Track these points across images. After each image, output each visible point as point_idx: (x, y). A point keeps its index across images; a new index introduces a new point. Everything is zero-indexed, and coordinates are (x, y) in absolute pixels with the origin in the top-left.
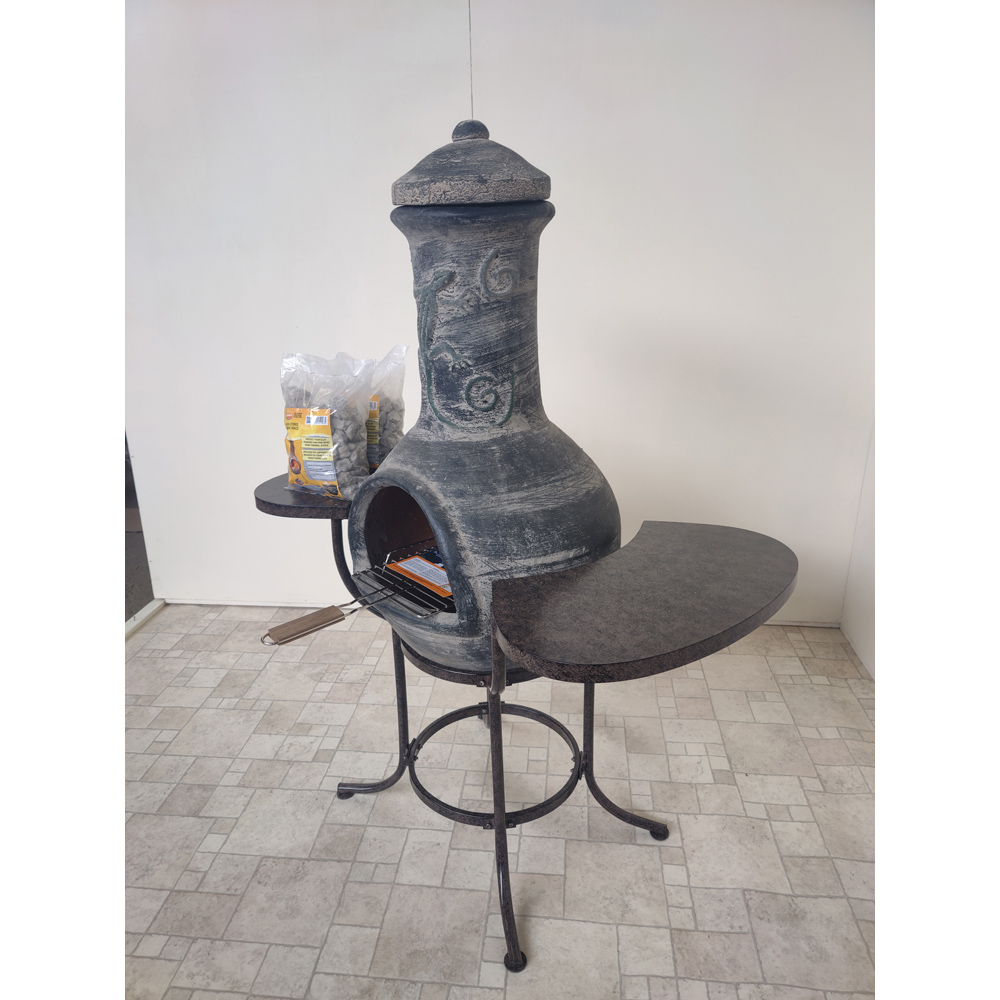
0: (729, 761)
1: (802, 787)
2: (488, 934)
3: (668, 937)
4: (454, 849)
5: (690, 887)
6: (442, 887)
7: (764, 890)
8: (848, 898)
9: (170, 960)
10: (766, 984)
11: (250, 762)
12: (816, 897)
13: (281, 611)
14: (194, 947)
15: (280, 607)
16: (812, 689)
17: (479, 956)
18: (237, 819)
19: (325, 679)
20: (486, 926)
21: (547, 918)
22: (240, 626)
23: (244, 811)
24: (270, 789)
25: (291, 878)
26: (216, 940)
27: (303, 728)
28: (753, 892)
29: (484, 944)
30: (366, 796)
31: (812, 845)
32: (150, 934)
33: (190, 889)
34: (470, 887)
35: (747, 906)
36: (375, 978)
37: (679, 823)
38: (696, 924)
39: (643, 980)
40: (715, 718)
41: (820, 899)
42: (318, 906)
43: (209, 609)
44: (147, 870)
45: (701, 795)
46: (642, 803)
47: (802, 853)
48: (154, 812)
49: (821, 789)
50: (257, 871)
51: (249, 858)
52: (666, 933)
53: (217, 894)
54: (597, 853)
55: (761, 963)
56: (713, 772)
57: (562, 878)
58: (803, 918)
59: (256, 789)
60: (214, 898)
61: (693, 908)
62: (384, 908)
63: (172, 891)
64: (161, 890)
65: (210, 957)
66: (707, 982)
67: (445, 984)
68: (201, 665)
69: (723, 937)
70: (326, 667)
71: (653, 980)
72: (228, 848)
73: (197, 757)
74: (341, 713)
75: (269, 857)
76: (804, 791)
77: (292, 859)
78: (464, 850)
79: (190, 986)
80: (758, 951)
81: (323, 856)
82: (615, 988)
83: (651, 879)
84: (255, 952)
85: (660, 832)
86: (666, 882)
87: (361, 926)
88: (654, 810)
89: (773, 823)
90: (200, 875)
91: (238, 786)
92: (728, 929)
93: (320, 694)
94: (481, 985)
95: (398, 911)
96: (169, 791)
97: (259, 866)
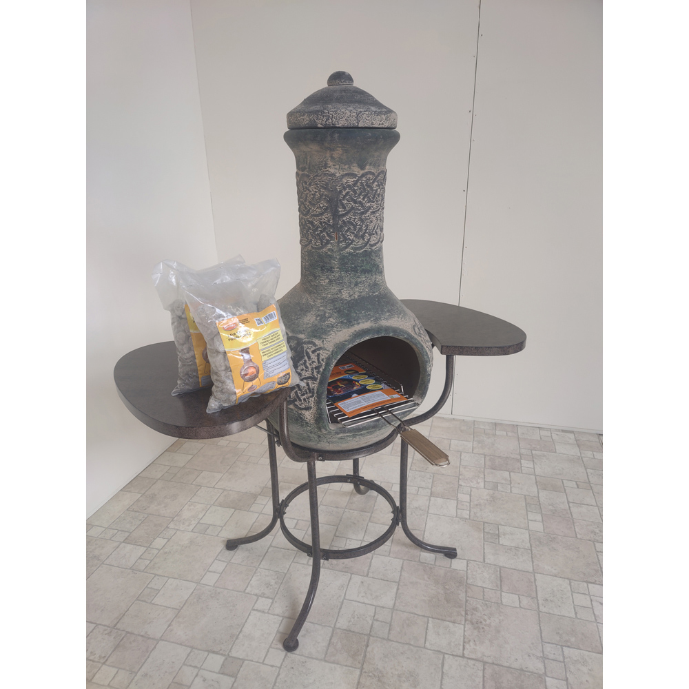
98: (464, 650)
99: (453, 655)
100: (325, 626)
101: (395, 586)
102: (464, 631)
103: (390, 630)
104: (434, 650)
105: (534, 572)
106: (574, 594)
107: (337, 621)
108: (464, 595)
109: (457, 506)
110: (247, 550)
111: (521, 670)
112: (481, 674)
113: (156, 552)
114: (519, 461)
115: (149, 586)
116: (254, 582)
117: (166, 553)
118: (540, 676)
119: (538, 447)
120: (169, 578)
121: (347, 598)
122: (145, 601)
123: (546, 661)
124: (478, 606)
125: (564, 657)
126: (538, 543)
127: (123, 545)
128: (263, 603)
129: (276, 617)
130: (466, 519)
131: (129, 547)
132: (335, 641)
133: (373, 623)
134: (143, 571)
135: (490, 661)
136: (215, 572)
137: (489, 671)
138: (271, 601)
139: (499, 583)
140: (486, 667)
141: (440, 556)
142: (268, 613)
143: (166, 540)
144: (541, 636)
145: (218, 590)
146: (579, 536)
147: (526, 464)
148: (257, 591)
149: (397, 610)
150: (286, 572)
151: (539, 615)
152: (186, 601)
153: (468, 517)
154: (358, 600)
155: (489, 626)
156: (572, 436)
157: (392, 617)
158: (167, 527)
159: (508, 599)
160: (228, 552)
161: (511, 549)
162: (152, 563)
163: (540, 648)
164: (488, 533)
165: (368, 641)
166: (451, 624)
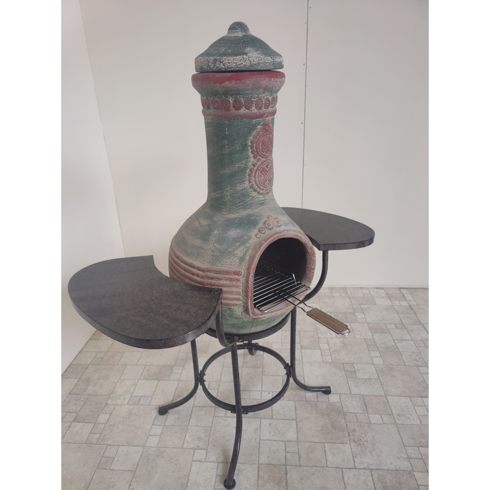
98: (354, 463)
99: (348, 468)
100: (251, 464)
101: (294, 423)
102: (351, 448)
103: (299, 458)
104: (334, 467)
105: (386, 396)
106: (415, 407)
107: (259, 458)
108: (344, 421)
109: (321, 354)
110: (176, 413)
111: (397, 470)
112: (370, 478)
113: (102, 426)
114: (354, 314)
115: (104, 455)
116: (188, 438)
117: (111, 426)
118: (410, 472)
119: (364, 302)
120: (119, 446)
121: (262, 438)
122: (104, 469)
123: (411, 460)
124: (356, 428)
125: (421, 455)
126: (382, 373)
127: (73, 424)
128: (200, 454)
129: (212, 463)
130: (330, 363)
131: (79, 425)
132: (262, 475)
133: (286, 455)
134: (96, 444)
135: (374, 468)
136: (155, 435)
137: (375, 476)
138: (205, 451)
139: (365, 407)
140: (373, 473)
141: (320, 394)
142: (205, 461)
143: (109, 415)
144: (403, 443)
145: (162, 450)
146: (407, 364)
147: (360, 316)
148: (192, 446)
149: (300, 442)
150: (211, 426)
151: (397, 427)
152: (138, 462)
153: (331, 361)
154: (270, 439)
155: (367, 441)
156: (382, 291)
157: (298, 447)
158: (107, 404)
159: (374, 418)
160: (161, 417)
161: (366, 381)
162: (102, 435)
163: (404, 451)
164: (348, 371)
165: (286, 470)
166: (341, 445)
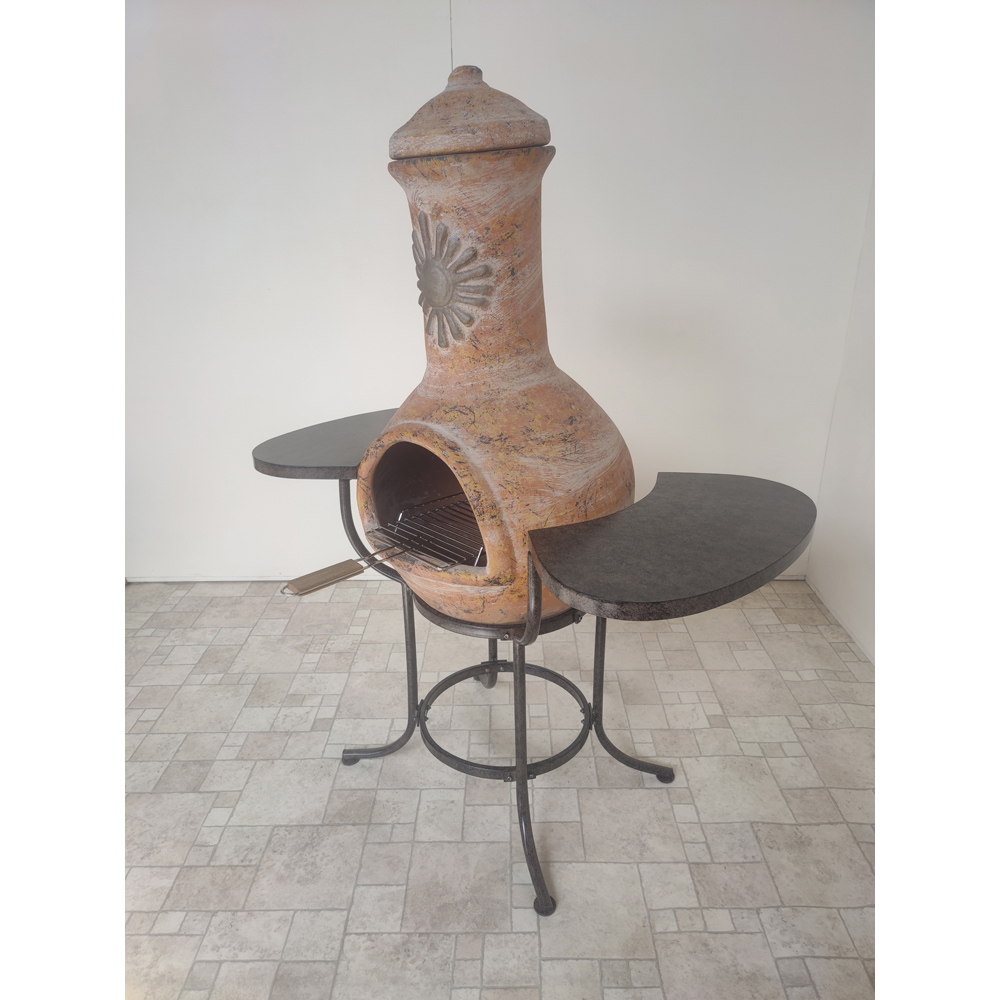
0: (722, 706)
1: (791, 725)
2: (515, 881)
3: (687, 871)
4: (469, 805)
5: (701, 824)
6: (463, 841)
7: (770, 821)
8: (848, 823)
9: (191, 935)
10: (785, 907)
11: (245, 735)
12: (818, 825)
13: (254, 585)
14: (216, 920)
15: (253, 582)
16: (788, 636)
17: (509, 904)
18: (241, 791)
19: (311, 650)
20: (511, 874)
21: (570, 862)
22: (212, 602)
23: (247, 783)
24: (272, 760)
25: (307, 845)
26: (237, 911)
27: (297, 699)
28: (760, 824)
29: (511, 891)
30: (372, 761)
31: (808, 777)
32: (166, 912)
33: (202, 864)
34: (491, 839)
35: (757, 837)
36: (408, 934)
37: (682, 766)
38: (712, 857)
39: (670, 913)
40: (703, 668)
41: (822, 826)
42: (339, 869)
43: (176, 586)
44: (152, 849)
45: (700, 739)
46: (646, 751)
47: (800, 786)
48: (150, 791)
49: (809, 726)
50: (269, 841)
51: (259, 828)
52: (685, 867)
53: (230, 866)
54: (609, 799)
55: (777, 888)
56: (708, 718)
57: (579, 824)
58: (809, 844)
59: (256, 761)
60: (229, 871)
61: (706, 843)
62: (407, 865)
63: (182, 867)
64: (170, 867)
65: (233, 929)
66: (729, 909)
67: (479, 933)
68: (177, 643)
69: (738, 867)
70: (311, 639)
71: (678, 912)
72: (235, 820)
73: (188, 734)
74: (335, 683)
75: (281, 826)
76: (793, 729)
77: (304, 826)
78: (479, 805)
79: (216, 958)
80: (773, 877)
81: (337, 821)
82: (644, 922)
83: (664, 818)
84: (280, 920)
85: (665, 775)
86: (678, 820)
87: (386, 885)
88: (657, 756)
89: (769, 759)
90: (210, 850)
91: (237, 759)
92: (741, 860)
93: (309, 665)
94: (514, 930)
95: (422, 867)
96: (163, 769)
97: (271, 836)
